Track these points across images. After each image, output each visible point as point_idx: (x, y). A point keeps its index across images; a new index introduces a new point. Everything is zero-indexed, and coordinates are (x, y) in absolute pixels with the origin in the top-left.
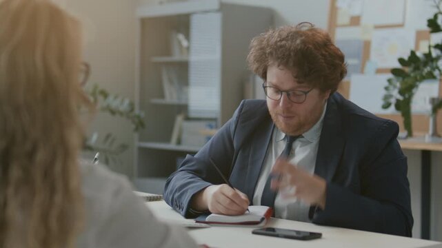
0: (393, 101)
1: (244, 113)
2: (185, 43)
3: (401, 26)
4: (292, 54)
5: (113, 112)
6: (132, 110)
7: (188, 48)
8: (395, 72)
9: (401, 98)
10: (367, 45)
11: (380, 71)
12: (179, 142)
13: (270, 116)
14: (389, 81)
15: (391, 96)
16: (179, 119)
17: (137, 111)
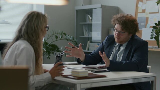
0: (154, 36)
1: (109, 38)
2: (90, 18)
3: (158, 13)
4: (121, 21)
5: (68, 40)
6: (74, 39)
7: (92, 20)
8: (154, 27)
9: (156, 35)
10: (147, 19)
11: (150, 27)
12: (88, 50)
13: (115, 40)
14: (153, 30)
15: (153, 35)
16: (89, 42)
17: (75, 40)
